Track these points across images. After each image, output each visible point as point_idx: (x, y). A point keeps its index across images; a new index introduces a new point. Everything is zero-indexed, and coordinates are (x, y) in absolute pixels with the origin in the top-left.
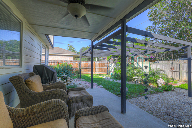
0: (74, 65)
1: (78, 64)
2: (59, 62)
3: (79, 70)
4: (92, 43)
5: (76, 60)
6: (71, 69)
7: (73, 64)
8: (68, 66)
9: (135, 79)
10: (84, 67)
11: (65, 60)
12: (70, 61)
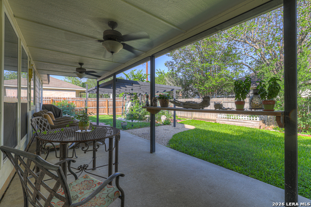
0: (78, 103)
1: (84, 102)
2: (55, 100)
3: (85, 110)
4: (98, 82)
5: (81, 97)
6: (73, 109)
7: (76, 103)
8: (69, 106)
9: (147, 117)
10: (93, 106)
11: (63, 97)
12: (72, 99)
